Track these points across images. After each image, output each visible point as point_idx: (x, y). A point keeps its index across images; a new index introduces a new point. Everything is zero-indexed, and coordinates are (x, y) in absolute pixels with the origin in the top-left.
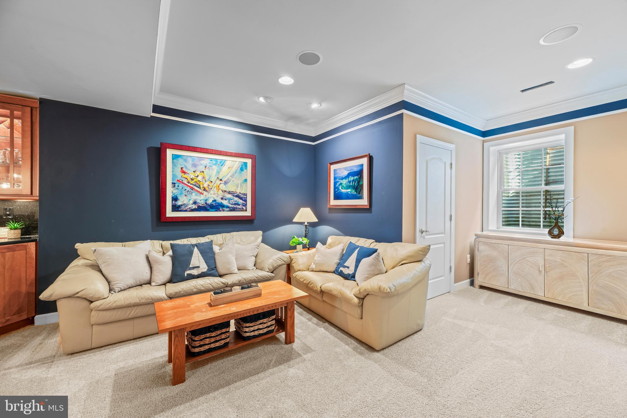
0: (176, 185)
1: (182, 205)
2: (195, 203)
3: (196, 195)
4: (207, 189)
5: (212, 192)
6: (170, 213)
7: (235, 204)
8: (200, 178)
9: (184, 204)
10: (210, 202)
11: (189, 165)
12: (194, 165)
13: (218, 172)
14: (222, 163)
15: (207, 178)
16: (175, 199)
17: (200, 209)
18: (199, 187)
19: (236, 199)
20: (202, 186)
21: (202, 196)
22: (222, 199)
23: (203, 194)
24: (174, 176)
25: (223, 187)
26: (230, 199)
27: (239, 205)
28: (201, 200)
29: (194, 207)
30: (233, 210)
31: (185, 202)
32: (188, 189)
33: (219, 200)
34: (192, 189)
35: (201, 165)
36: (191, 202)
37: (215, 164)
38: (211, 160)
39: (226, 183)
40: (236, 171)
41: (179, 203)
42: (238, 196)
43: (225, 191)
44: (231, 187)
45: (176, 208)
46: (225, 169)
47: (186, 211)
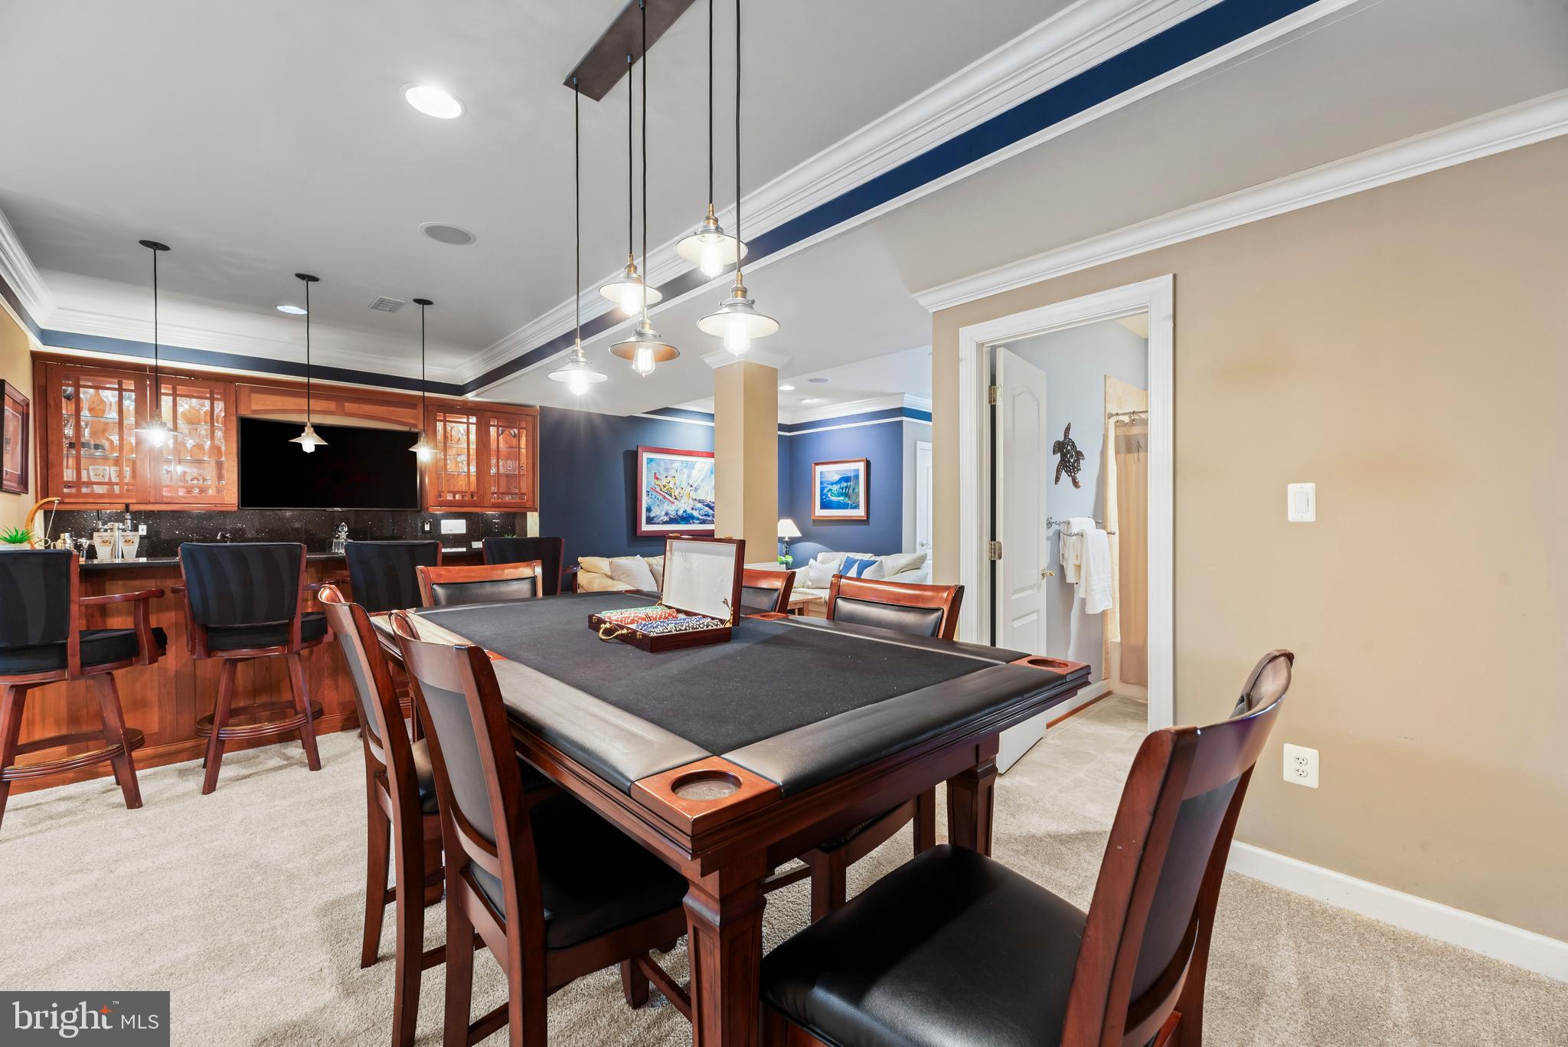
0: (650, 493)
1: (654, 517)
2: (667, 514)
3: (668, 505)
4: (678, 497)
5: (682, 501)
6: (645, 527)
7: (705, 515)
8: (671, 485)
9: (657, 516)
10: (680, 513)
11: (662, 470)
12: (667, 470)
13: (689, 477)
14: (692, 466)
15: (678, 484)
16: (649, 510)
17: (672, 521)
18: (671, 496)
19: (706, 509)
20: (673, 494)
21: (673, 506)
22: (692, 509)
23: (673, 503)
24: (648, 483)
25: (694, 495)
26: (700, 509)
27: (709, 516)
28: (672, 509)
29: (666, 519)
30: (703, 522)
31: (658, 514)
32: (661, 498)
33: (690, 511)
34: (664, 497)
35: (673, 469)
36: (663, 513)
37: (686, 468)
38: (682, 462)
39: (696, 489)
40: (707, 473)
41: (652, 514)
42: (708, 506)
43: (696, 500)
44: (701, 495)
45: (650, 521)
46: (695, 473)
47: (659, 523)
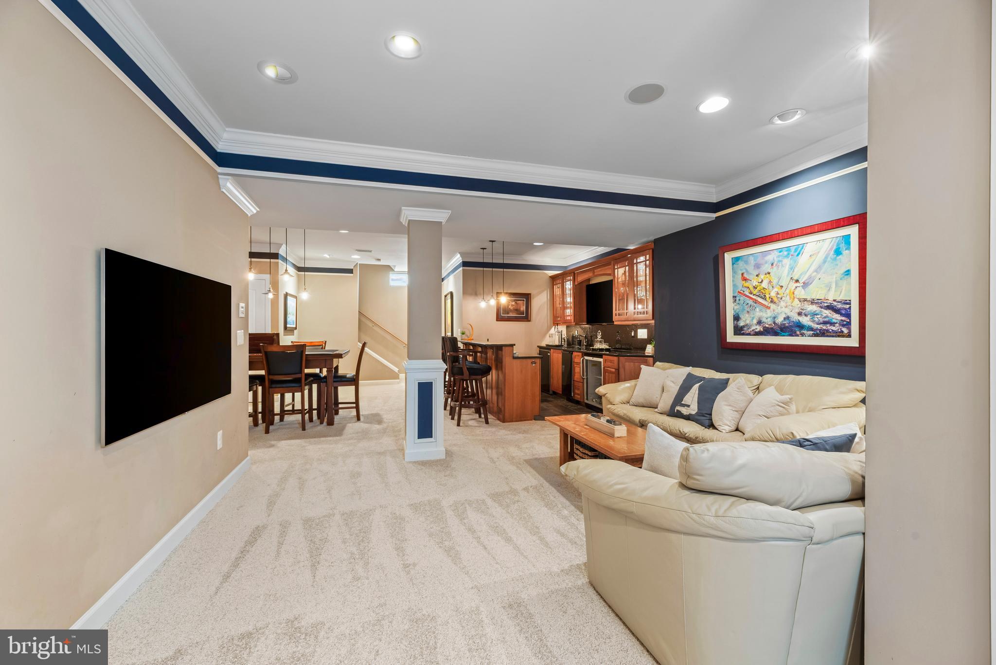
0: (737, 299)
1: (744, 326)
2: (759, 322)
3: (761, 310)
4: (775, 299)
5: (782, 304)
6: (731, 338)
7: (825, 323)
8: (765, 285)
9: (747, 325)
10: (780, 320)
11: (751, 268)
12: (757, 266)
13: (792, 269)
14: (799, 250)
15: (775, 281)
16: (737, 318)
17: (767, 332)
18: (764, 298)
19: (827, 312)
20: (767, 296)
21: (768, 311)
22: (800, 314)
23: (769, 308)
24: (735, 286)
25: (801, 293)
26: (814, 314)
27: (833, 324)
28: (767, 317)
29: (759, 328)
30: (823, 334)
31: (748, 322)
32: (750, 302)
33: (795, 317)
34: (756, 302)
35: (766, 263)
36: (755, 321)
37: (787, 256)
38: (780, 250)
39: (805, 285)
40: (826, 257)
41: (741, 323)
42: (830, 307)
43: (805, 300)
44: (816, 292)
45: (738, 331)
46: (803, 260)
47: (749, 334)
